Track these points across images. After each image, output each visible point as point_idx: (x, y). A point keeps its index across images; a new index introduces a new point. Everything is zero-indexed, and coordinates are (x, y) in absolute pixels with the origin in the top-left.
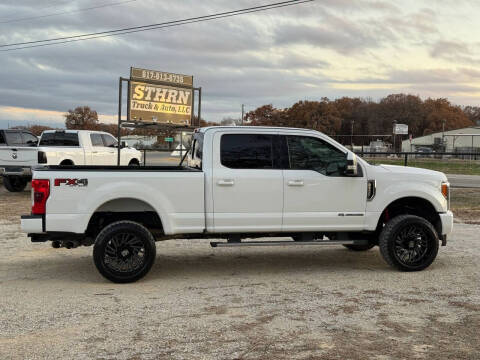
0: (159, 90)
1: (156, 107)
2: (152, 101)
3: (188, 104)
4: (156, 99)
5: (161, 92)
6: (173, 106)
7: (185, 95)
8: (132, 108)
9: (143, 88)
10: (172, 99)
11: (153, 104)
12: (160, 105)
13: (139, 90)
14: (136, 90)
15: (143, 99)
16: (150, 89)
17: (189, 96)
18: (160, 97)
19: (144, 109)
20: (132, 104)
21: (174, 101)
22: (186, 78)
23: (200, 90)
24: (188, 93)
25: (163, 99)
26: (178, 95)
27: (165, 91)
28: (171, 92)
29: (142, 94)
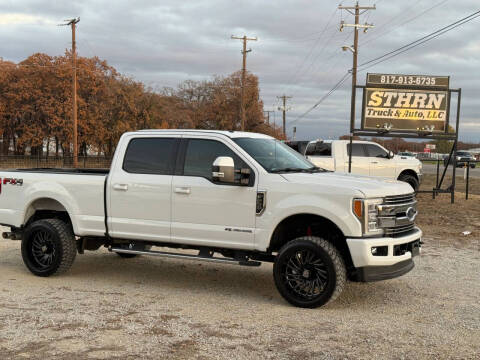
0: (401, 95)
1: (397, 114)
2: (392, 106)
3: (442, 108)
4: (398, 104)
5: (405, 97)
6: (419, 111)
7: (436, 99)
8: (366, 116)
9: (381, 94)
10: (419, 103)
11: (394, 111)
12: (403, 111)
13: (376, 96)
14: (373, 96)
15: (382, 106)
16: (390, 95)
17: (444, 99)
18: (403, 103)
19: (383, 117)
20: (367, 112)
21: (422, 106)
22: (438, 80)
23: (459, 91)
24: (441, 97)
25: (407, 105)
26: (428, 99)
27: (410, 95)
28: (417, 96)
29: (380, 101)
